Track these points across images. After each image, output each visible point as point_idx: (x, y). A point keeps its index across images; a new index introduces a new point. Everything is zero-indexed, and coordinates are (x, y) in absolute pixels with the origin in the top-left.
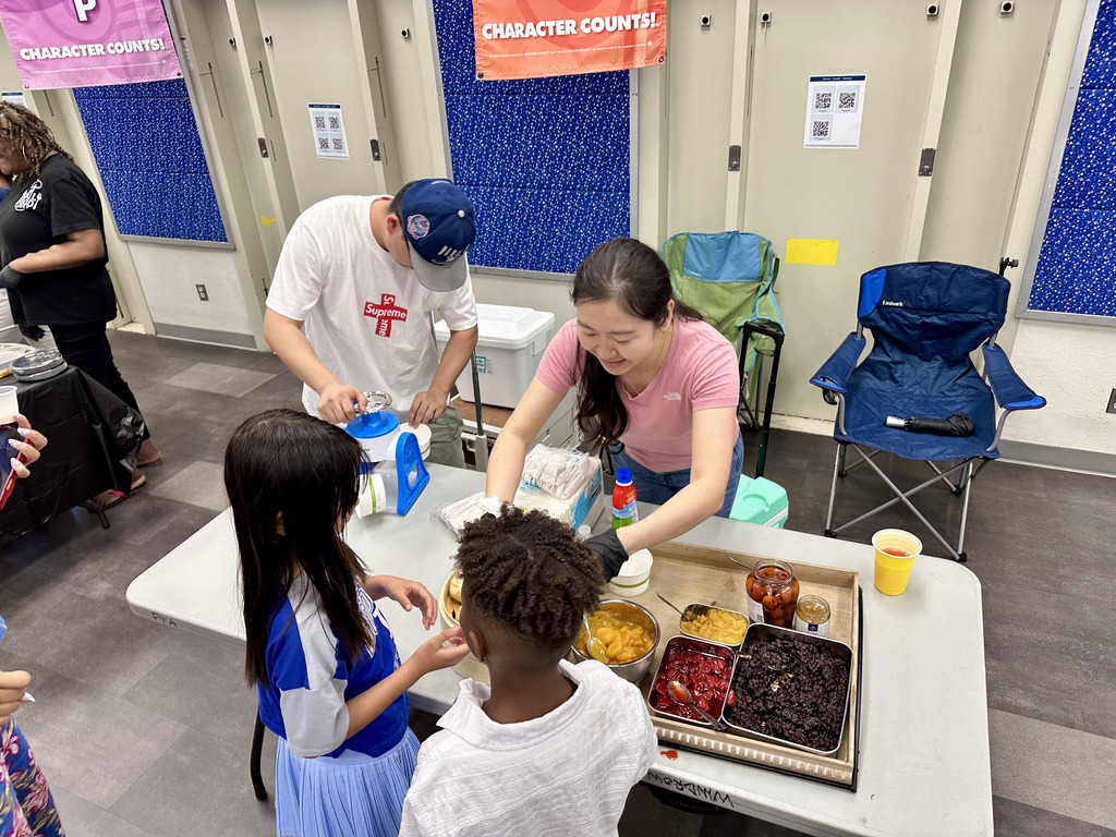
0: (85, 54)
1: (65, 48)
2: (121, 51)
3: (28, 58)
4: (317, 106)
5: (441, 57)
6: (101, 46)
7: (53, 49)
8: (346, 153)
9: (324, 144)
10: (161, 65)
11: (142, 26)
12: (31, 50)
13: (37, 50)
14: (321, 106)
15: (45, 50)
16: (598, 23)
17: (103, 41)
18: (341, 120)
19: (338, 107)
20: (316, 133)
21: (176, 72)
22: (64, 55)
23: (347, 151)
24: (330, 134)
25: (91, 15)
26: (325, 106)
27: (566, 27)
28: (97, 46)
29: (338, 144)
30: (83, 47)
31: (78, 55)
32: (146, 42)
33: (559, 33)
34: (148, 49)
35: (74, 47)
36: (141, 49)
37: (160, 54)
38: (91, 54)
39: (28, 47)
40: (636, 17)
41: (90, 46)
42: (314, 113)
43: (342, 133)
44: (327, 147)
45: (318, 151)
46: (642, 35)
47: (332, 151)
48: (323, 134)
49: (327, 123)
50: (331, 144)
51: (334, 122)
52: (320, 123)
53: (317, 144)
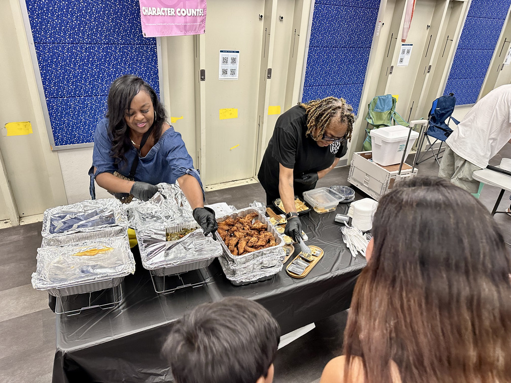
0: (167, 14)
1: (158, 9)
2: (184, 14)
4: (225, 52)
6: (173, 9)
8: (236, 76)
9: (225, 72)
10: (200, 25)
11: (198, 1)
14: (228, 52)
17: (175, 7)
18: (238, 60)
19: (238, 52)
20: (221, 67)
22: (158, 14)
23: (237, 75)
24: (229, 67)
26: (230, 52)
28: (171, 9)
29: (233, 72)
30: (166, 9)
31: (164, 14)
32: (198, 10)
34: (198, 15)
36: (195, 14)
38: (170, 14)
41: (168, 9)
42: (222, 55)
43: (237, 66)
44: (227, 73)
45: (220, 76)
47: (229, 76)
48: (225, 67)
49: (230, 61)
50: (229, 72)
51: (234, 60)
52: (225, 61)
53: (220, 72)
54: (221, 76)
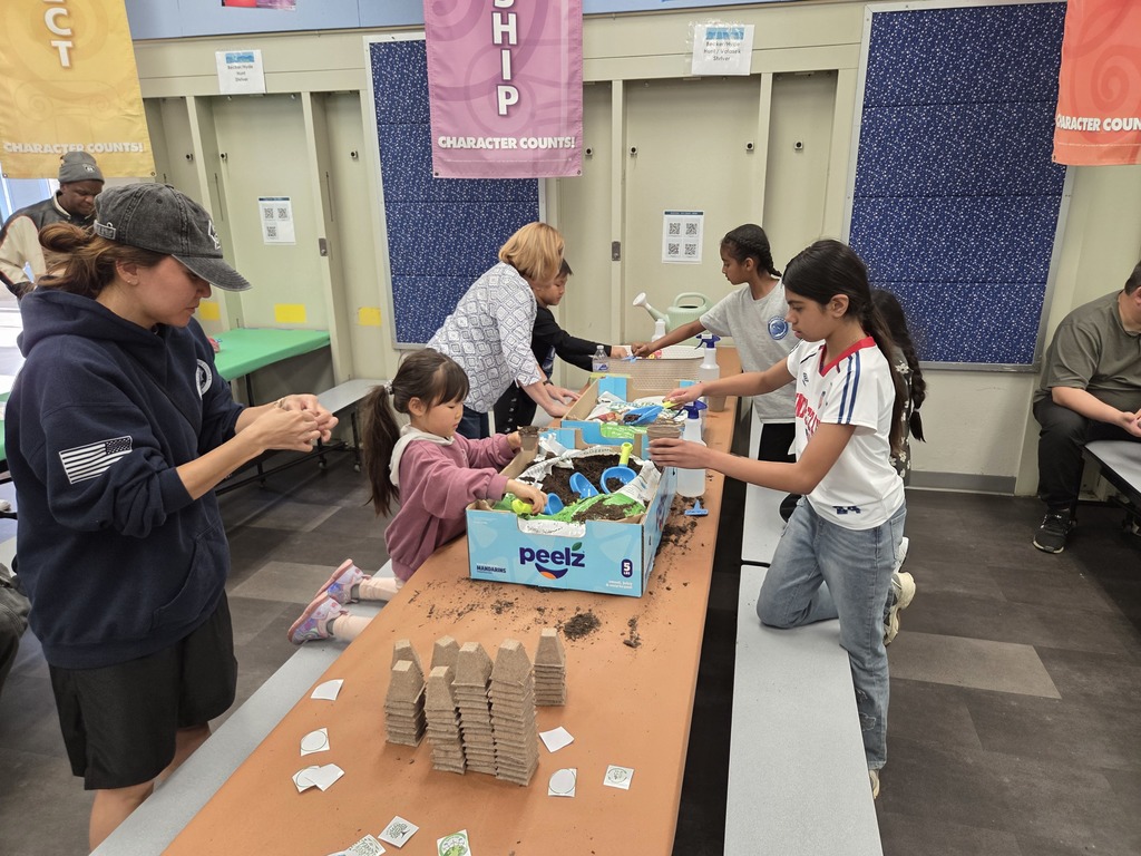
0: (497, 147)
1: (481, 139)
2: (534, 147)
3: (444, 146)
4: (675, 213)
5: (859, 163)
6: (515, 140)
7: (469, 139)
8: (698, 258)
9: (673, 249)
10: (567, 162)
11: (562, 124)
12: (449, 138)
13: (454, 138)
14: (680, 213)
15: (461, 139)
16: (1118, 124)
17: (517, 135)
18: (700, 228)
19: (701, 213)
20: (666, 239)
21: (577, 170)
22: (478, 147)
23: (700, 256)
24: (682, 239)
25: (511, 110)
26: (685, 213)
27: (1093, 124)
28: (510, 139)
29: (690, 250)
30: (497, 140)
31: (491, 147)
32: (561, 139)
33: (1090, 128)
34: (561, 146)
35: (490, 139)
36: (555, 146)
37: (570, 152)
38: (503, 147)
39: (446, 135)
41: (503, 139)
42: (669, 219)
43: (698, 238)
44: (677, 252)
45: (663, 256)
47: (681, 256)
48: (674, 240)
49: (683, 229)
50: (682, 249)
51: (692, 228)
52: (674, 229)
53: (665, 249)
54: (665, 256)
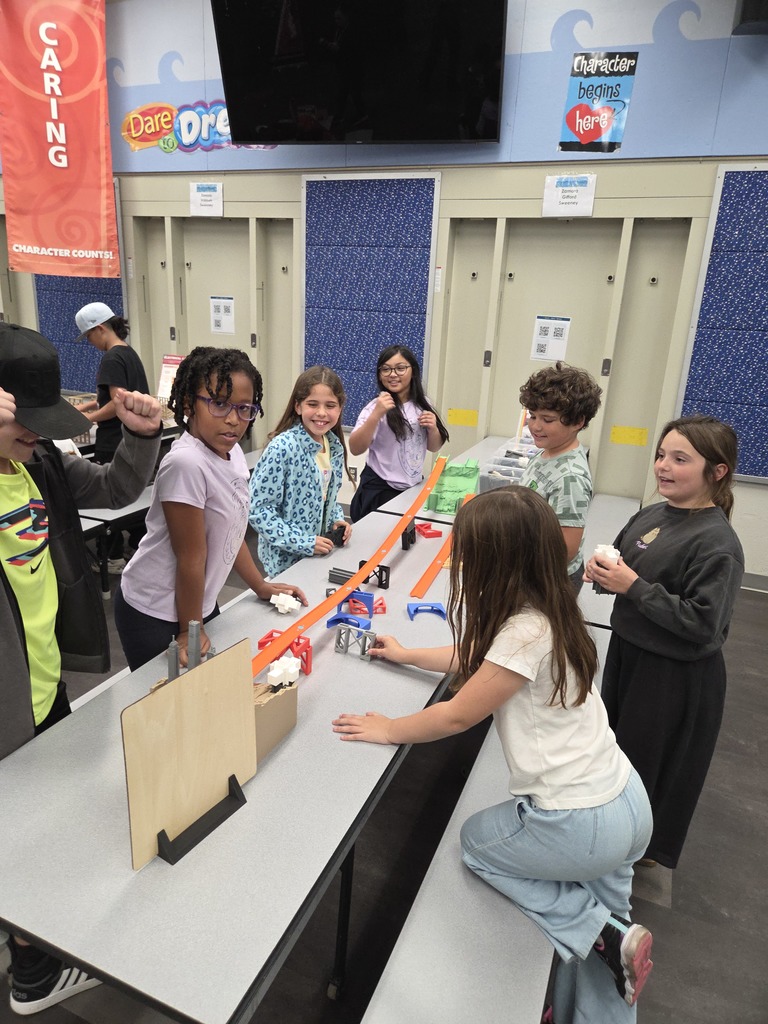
16: (81, 253)
27: (65, 253)
33: (61, 255)
40: (101, 253)
46: (105, 262)
